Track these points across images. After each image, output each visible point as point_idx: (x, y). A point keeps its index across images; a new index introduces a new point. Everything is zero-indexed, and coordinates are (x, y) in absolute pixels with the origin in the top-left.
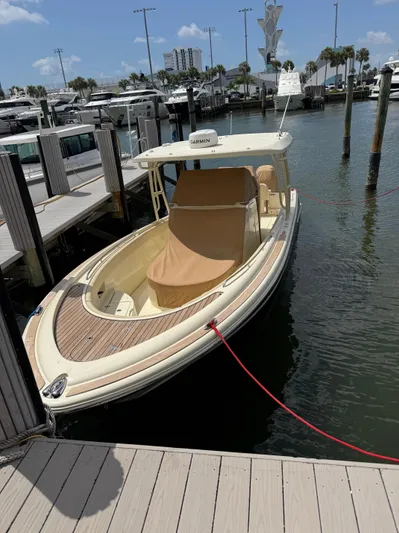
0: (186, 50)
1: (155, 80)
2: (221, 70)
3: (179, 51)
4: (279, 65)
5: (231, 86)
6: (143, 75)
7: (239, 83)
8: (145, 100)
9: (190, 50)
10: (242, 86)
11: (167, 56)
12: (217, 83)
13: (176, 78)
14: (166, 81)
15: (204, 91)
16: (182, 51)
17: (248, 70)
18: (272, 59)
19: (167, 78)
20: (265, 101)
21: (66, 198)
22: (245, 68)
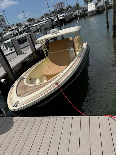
0: (60, 3)
1: (51, 14)
2: (70, 7)
3: (58, 3)
4: (88, 1)
5: (74, 11)
6: (47, 14)
7: (76, 10)
8: (49, 21)
9: (61, 3)
10: (77, 11)
11: (54, 6)
12: (70, 11)
13: (57, 13)
14: (54, 14)
15: (66, 15)
16: (59, 3)
17: (79, 5)
19: (55, 13)
20: (85, 14)
21: (21, 55)
22: (78, 5)
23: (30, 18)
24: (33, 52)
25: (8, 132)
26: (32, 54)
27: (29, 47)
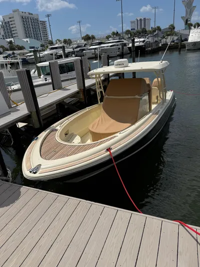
0: (143, 19)
1: (124, 35)
2: (159, 29)
3: (139, 20)
4: (192, 25)
5: (164, 37)
6: (117, 33)
7: (168, 35)
8: (117, 45)
9: (145, 19)
10: (169, 37)
11: (132, 22)
12: (157, 36)
13: (135, 34)
14: (129, 35)
15: (148, 40)
16: (141, 20)
17: (174, 28)
18: (189, 22)
19: (130, 34)
20: (181, 45)
22: (172, 27)
23: (87, 35)
24: (80, 89)
25: (9, 207)
26: (78, 93)
27: (75, 80)
